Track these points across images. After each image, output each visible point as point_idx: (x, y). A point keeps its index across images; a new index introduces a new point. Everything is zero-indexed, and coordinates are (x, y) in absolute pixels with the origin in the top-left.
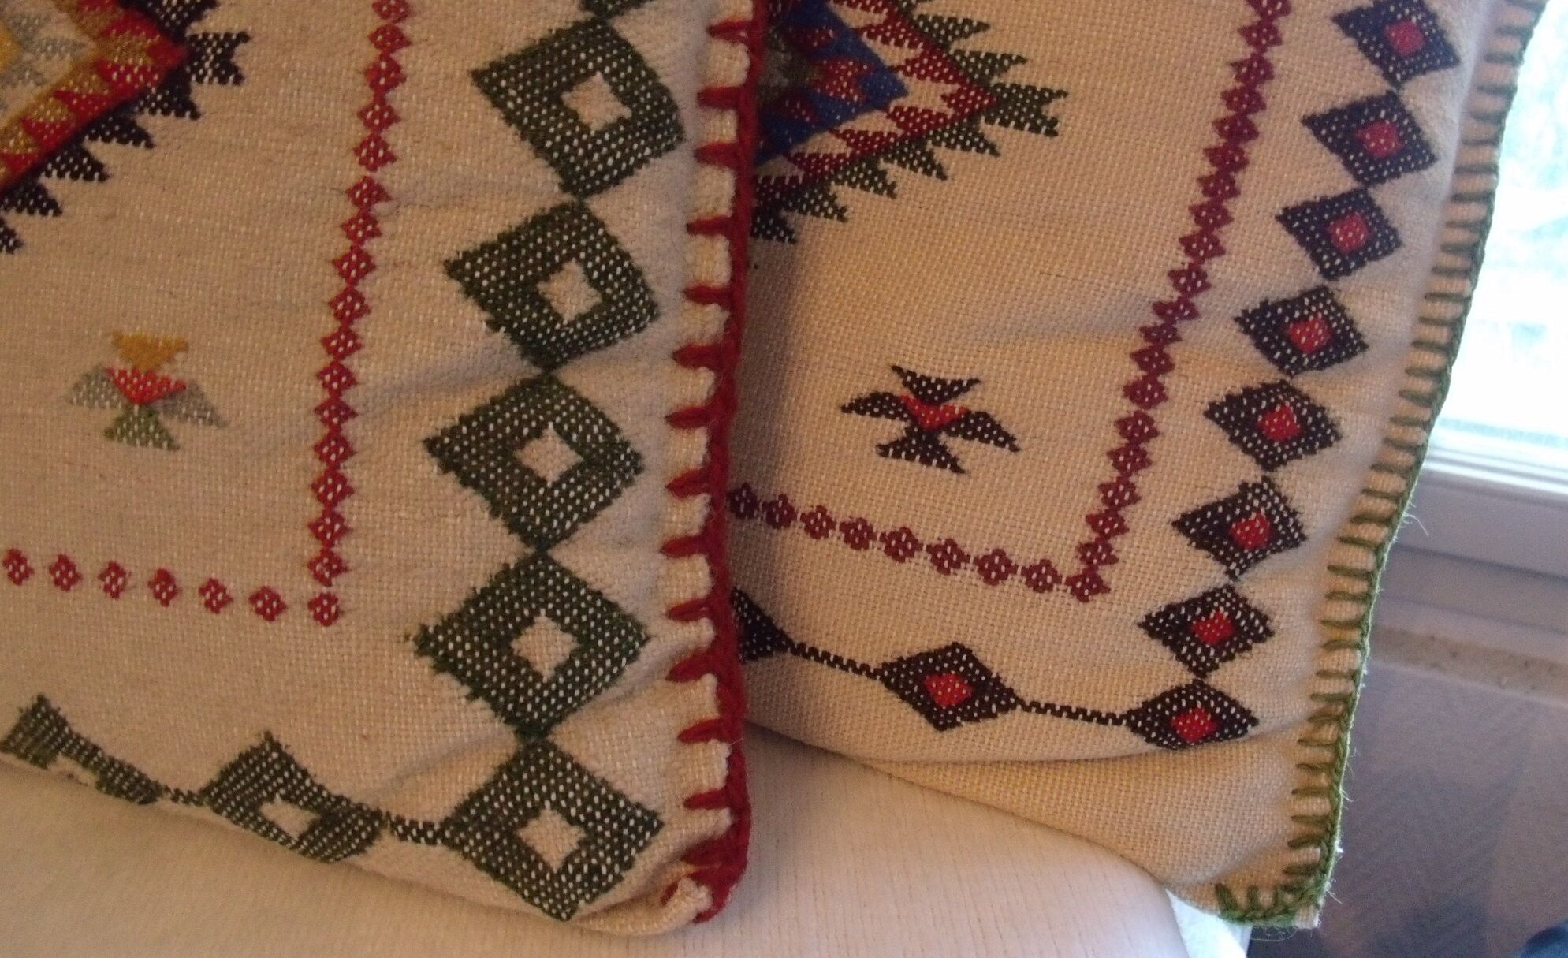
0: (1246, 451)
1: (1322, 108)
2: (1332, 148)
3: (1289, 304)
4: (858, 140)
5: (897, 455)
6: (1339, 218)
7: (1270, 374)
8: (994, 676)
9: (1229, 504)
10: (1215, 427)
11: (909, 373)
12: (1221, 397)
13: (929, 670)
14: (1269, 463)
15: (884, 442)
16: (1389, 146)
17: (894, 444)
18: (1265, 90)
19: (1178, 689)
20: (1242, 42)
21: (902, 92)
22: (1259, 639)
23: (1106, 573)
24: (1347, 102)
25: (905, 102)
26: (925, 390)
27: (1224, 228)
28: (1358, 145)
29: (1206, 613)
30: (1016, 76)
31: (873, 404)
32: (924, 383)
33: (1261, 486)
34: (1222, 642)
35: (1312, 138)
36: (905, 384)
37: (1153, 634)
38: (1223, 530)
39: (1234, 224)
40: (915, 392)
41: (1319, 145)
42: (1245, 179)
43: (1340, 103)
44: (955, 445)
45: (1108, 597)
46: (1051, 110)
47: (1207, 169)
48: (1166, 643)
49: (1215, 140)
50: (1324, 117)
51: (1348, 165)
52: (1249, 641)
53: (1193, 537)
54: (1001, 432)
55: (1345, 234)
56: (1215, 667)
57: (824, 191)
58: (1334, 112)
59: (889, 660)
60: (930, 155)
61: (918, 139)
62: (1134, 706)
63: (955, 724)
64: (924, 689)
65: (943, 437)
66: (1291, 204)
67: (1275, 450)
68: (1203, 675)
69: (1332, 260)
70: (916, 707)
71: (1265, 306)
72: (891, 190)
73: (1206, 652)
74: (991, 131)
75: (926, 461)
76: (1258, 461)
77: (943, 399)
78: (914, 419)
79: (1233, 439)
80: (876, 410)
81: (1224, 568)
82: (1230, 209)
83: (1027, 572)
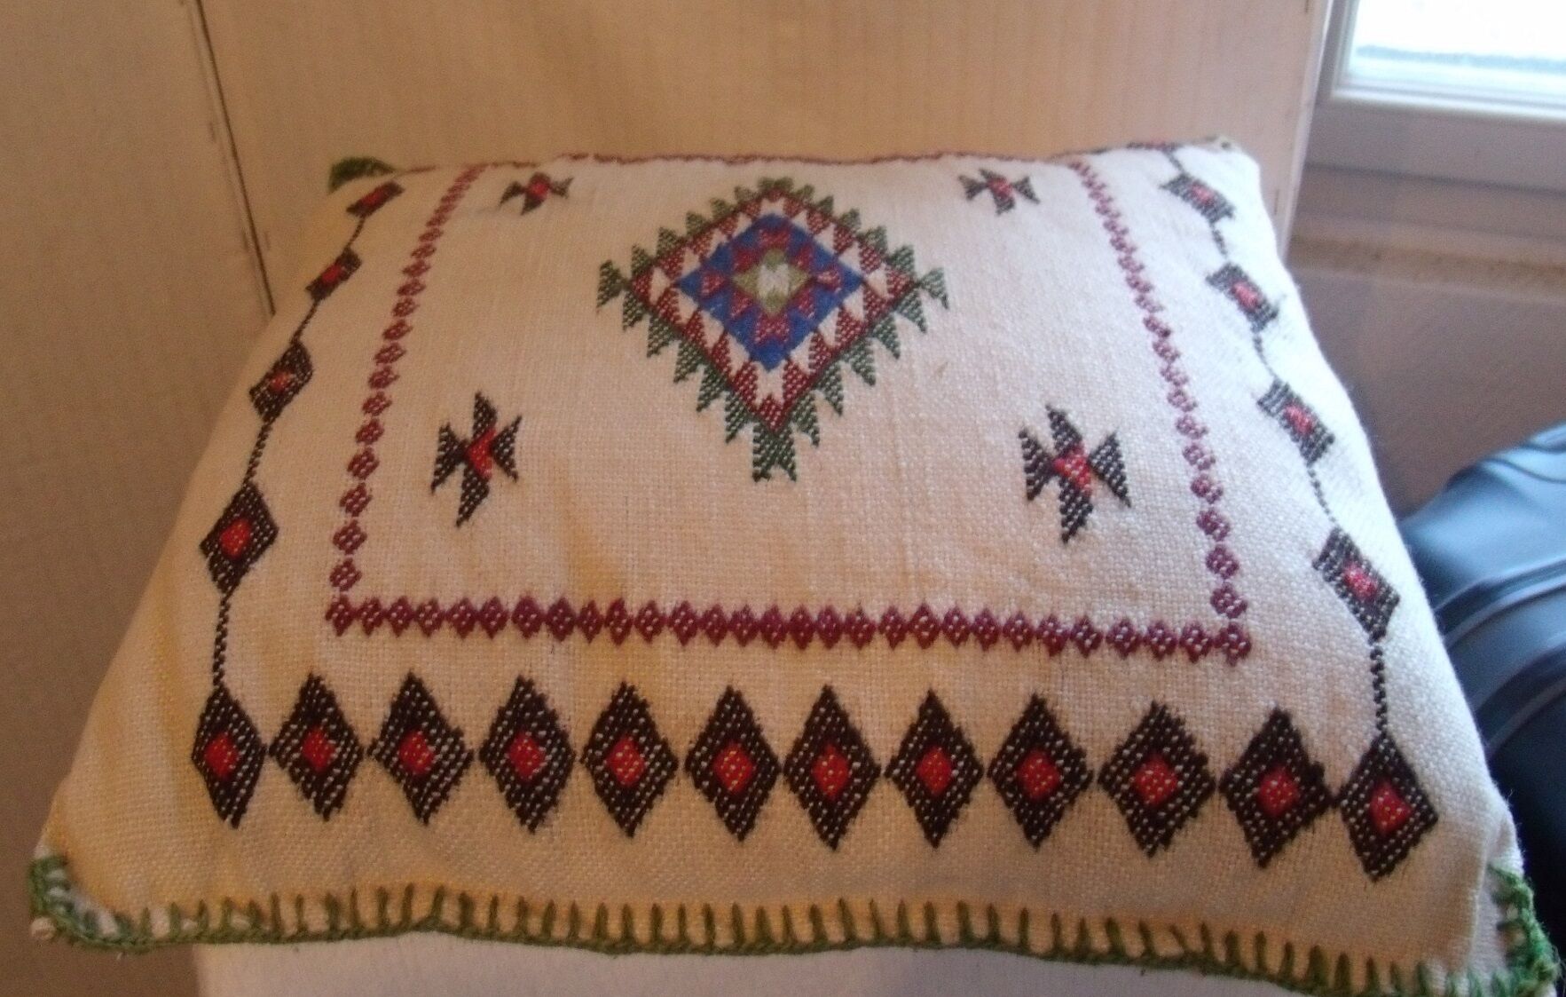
0: (493, 728)
1: (844, 701)
2: (809, 724)
3: (649, 729)
4: (721, 350)
6: (745, 751)
7: (579, 737)
9: (439, 721)
10: (510, 690)
11: (516, 428)
12: (540, 689)
13: (253, 519)
14: (488, 754)
15: (453, 428)
16: (829, 783)
17: (452, 435)
18: (844, 644)
19: (254, 731)
20: (883, 610)
21: (769, 366)
22: (318, 805)
23: (355, 628)
24: (858, 726)
25: (760, 369)
26: (503, 442)
27: (706, 640)
28: (820, 749)
29: (333, 735)
30: (801, 439)
31: (484, 411)
32: (509, 440)
33: (462, 750)
34: (308, 764)
35: (813, 701)
36: (507, 428)
37: (303, 692)
38: (413, 725)
39: (711, 647)
40: (500, 436)
41: (809, 709)
42: (757, 650)
43: (854, 720)
44: (457, 478)
45: (333, 636)
46: (776, 471)
47: (758, 613)
48: (298, 707)
49: (787, 612)
50: (836, 707)
51: (798, 745)
52: (314, 794)
53: (401, 696)
54: (473, 508)
55: (732, 761)
56: (282, 765)
57: (673, 337)
58: (844, 717)
59: (260, 488)
60: (716, 396)
61: (730, 385)
62: (232, 693)
63: (207, 554)
64: (237, 521)
65: (461, 467)
66: (746, 698)
67: (501, 757)
68: (272, 752)
69: (704, 758)
71: (643, 706)
72: (680, 378)
73: (295, 749)
74: (748, 432)
75: (440, 461)
76: (487, 744)
77: (497, 458)
78: (475, 443)
79: (502, 712)
80: (480, 415)
81: (377, 737)
82: (726, 641)
83: (348, 564)
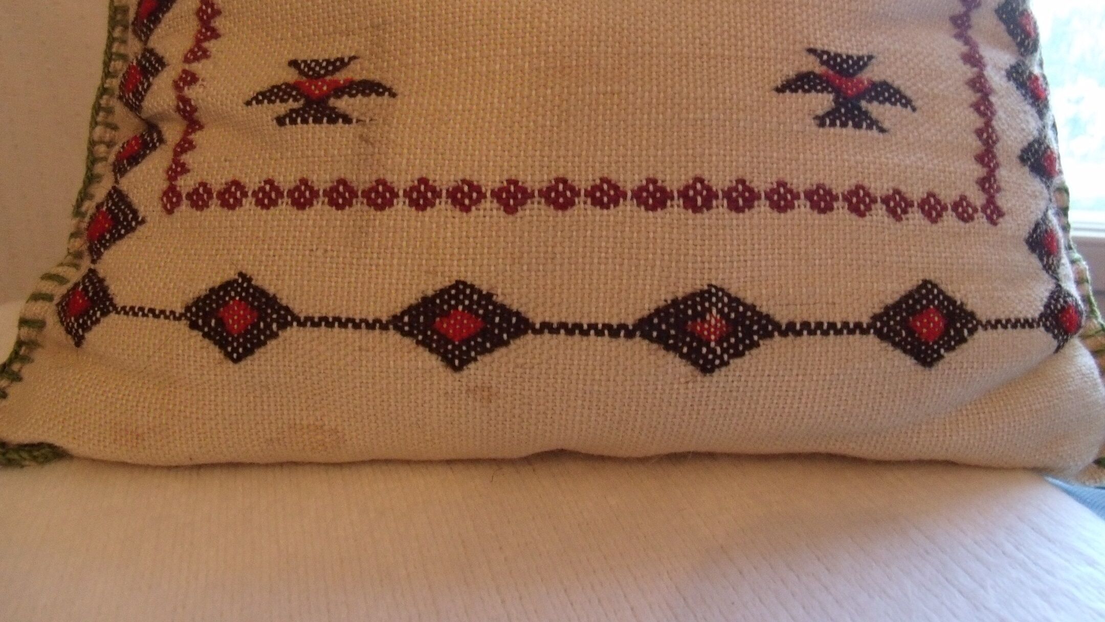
5: (833, 124)
8: (959, 303)
11: (824, 52)
13: (911, 310)
15: (820, 112)
17: (828, 114)
23: (999, 200)
26: (840, 65)
32: (839, 60)
36: (823, 63)
40: (833, 68)
44: (875, 109)
54: (903, 96)
59: (877, 310)
63: (941, 357)
64: (911, 332)
70: (905, 351)
75: (857, 126)
78: (837, 91)
83: (954, 207)
